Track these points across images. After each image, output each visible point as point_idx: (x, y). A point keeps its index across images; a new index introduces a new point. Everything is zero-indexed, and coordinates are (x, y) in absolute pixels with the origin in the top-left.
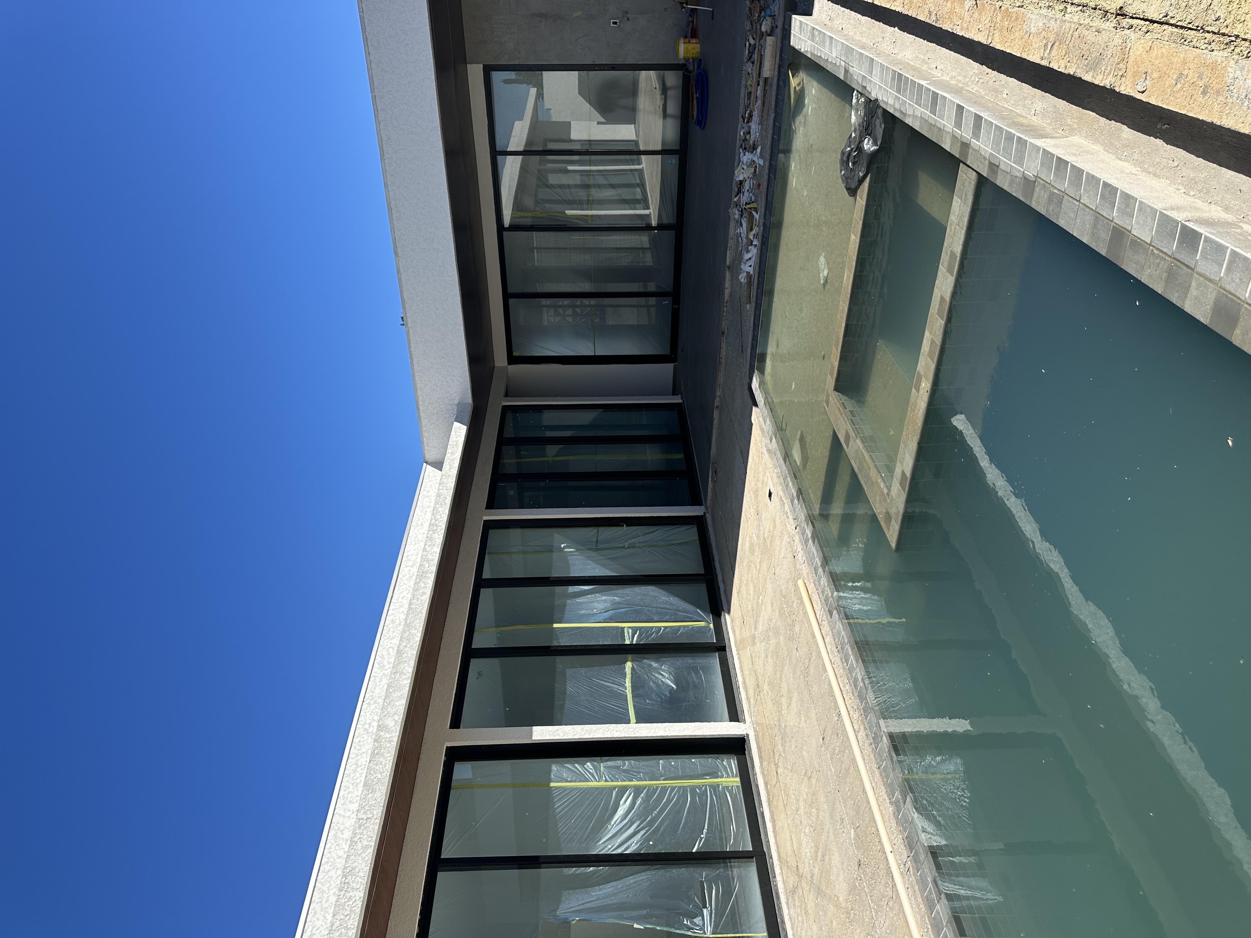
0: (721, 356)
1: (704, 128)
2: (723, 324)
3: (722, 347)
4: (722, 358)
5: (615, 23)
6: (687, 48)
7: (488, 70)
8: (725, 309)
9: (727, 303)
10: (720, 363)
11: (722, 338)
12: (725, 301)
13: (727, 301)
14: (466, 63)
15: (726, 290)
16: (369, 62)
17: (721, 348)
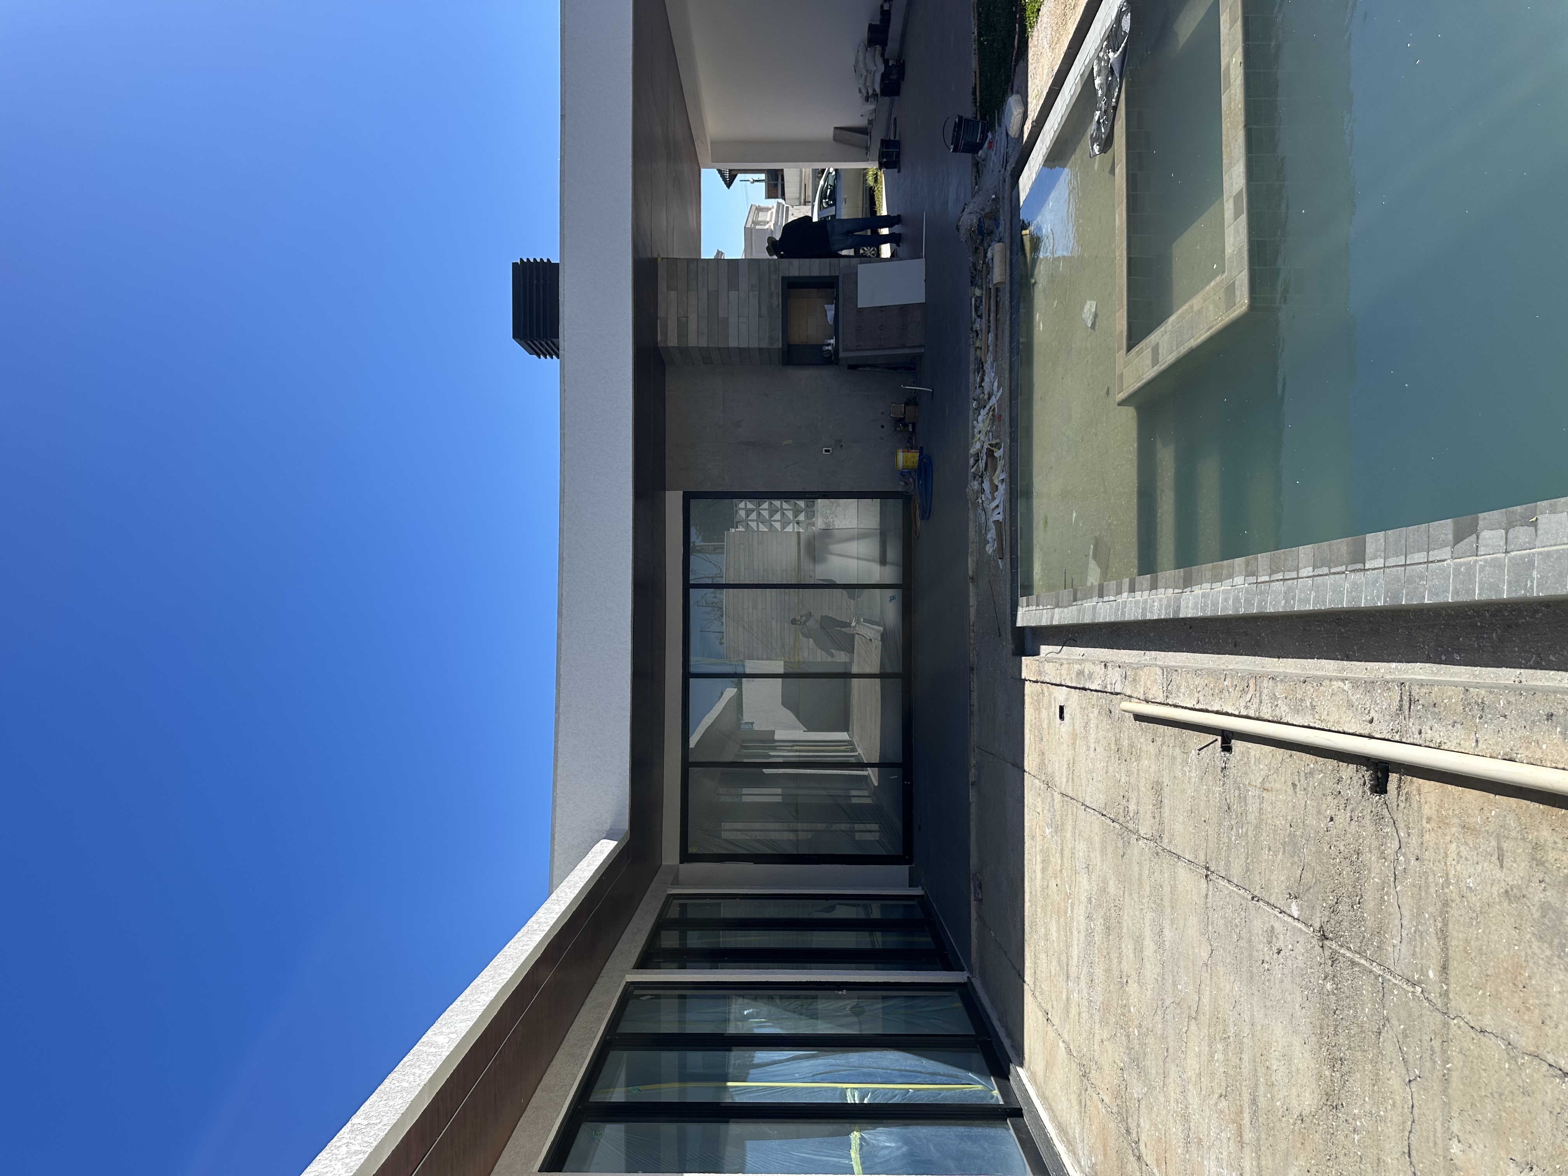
0: (972, 704)
1: (928, 518)
2: (971, 655)
3: (972, 689)
4: (974, 705)
5: (828, 451)
6: (906, 457)
7: (688, 497)
8: (972, 634)
9: (973, 626)
10: (972, 713)
11: (972, 676)
12: (971, 623)
13: (973, 623)
14: (665, 490)
15: (971, 609)
16: (563, 399)
17: (971, 691)
